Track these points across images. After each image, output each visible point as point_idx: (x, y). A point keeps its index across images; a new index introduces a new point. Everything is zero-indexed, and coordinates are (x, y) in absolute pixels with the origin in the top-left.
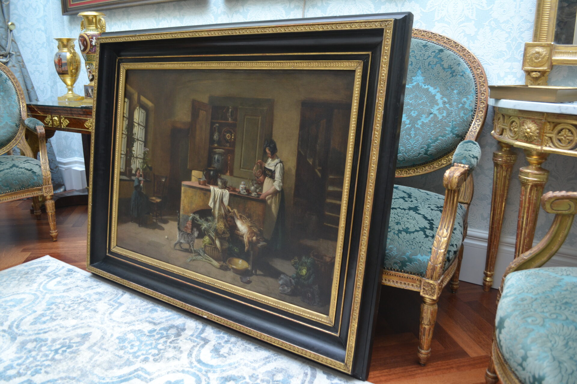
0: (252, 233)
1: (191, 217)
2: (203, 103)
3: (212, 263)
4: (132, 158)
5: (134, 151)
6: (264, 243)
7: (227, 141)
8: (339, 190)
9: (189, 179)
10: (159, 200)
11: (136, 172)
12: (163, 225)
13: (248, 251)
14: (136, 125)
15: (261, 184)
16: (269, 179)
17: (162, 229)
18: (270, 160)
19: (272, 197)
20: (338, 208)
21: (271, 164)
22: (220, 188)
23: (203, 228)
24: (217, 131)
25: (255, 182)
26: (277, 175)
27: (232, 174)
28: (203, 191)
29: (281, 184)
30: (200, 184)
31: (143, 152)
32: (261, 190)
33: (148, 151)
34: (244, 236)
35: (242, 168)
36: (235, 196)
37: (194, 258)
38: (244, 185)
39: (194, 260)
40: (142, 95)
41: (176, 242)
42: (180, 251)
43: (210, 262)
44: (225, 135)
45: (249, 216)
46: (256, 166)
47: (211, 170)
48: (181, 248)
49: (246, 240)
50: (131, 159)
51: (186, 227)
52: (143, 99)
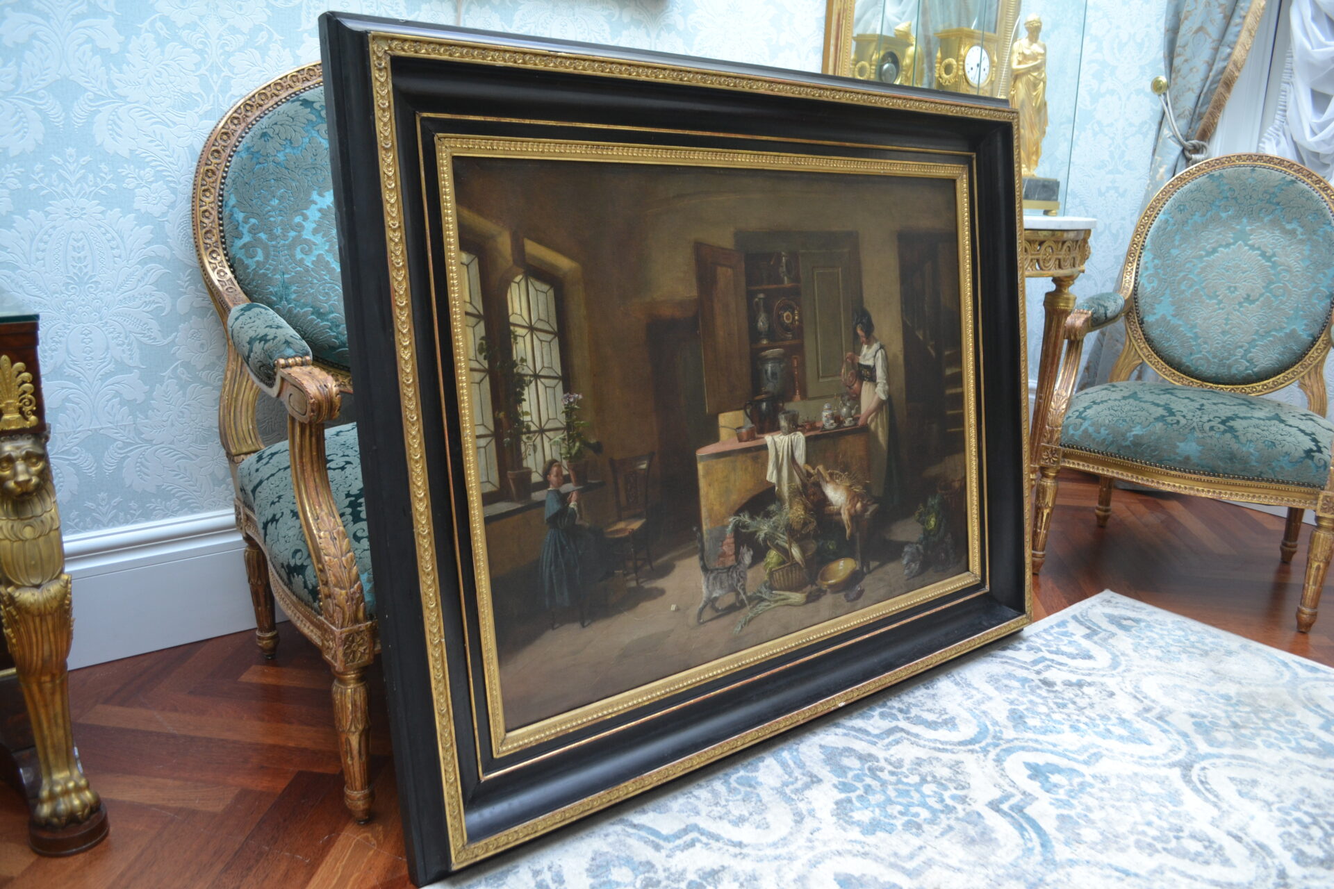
0: (853, 497)
1: (730, 527)
2: (723, 249)
3: (789, 601)
4: (524, 437)
5: (527, 413)
6: (875, 506)
7: (787, 329)
8: (957, 370)
9: (715, 438)
10: (636, 525)
11: (546, 472)
12: (660, 583)
13: (852, 535)
14: (520, 331)
15: (856, 398)
16: (869, 384)
17: (662, 592)
18: (865, 347)
19: (876, 416)
20: (959, 400)
21: (869, 355)
22: (785, 434)
23: (762, 535)
24: (762, 308)
25: (846, 397)
26: (880, 373)
27: (804, 396)
28: (749, 455)
29: (887, 387)
30: (740, 440)
31: (561, 407)
32: (859, 410)
33: (578, 402)
34: (842, 512)
35: (823, 377)
36: (817, 437)
37: (751, 615)
38: (830, 409)
39: (750, 620)
40: (530, 238)
41: (701, 606)
42: (715, 622)
43: (785, 602)
44: (780, 316)
45: (845, 468)
46: (844, 366)
47: (762, 401)
48: (717, 610)
49: (845, 517)
50: (519, 440)
51: (724, 555)
52: (532, 248)
